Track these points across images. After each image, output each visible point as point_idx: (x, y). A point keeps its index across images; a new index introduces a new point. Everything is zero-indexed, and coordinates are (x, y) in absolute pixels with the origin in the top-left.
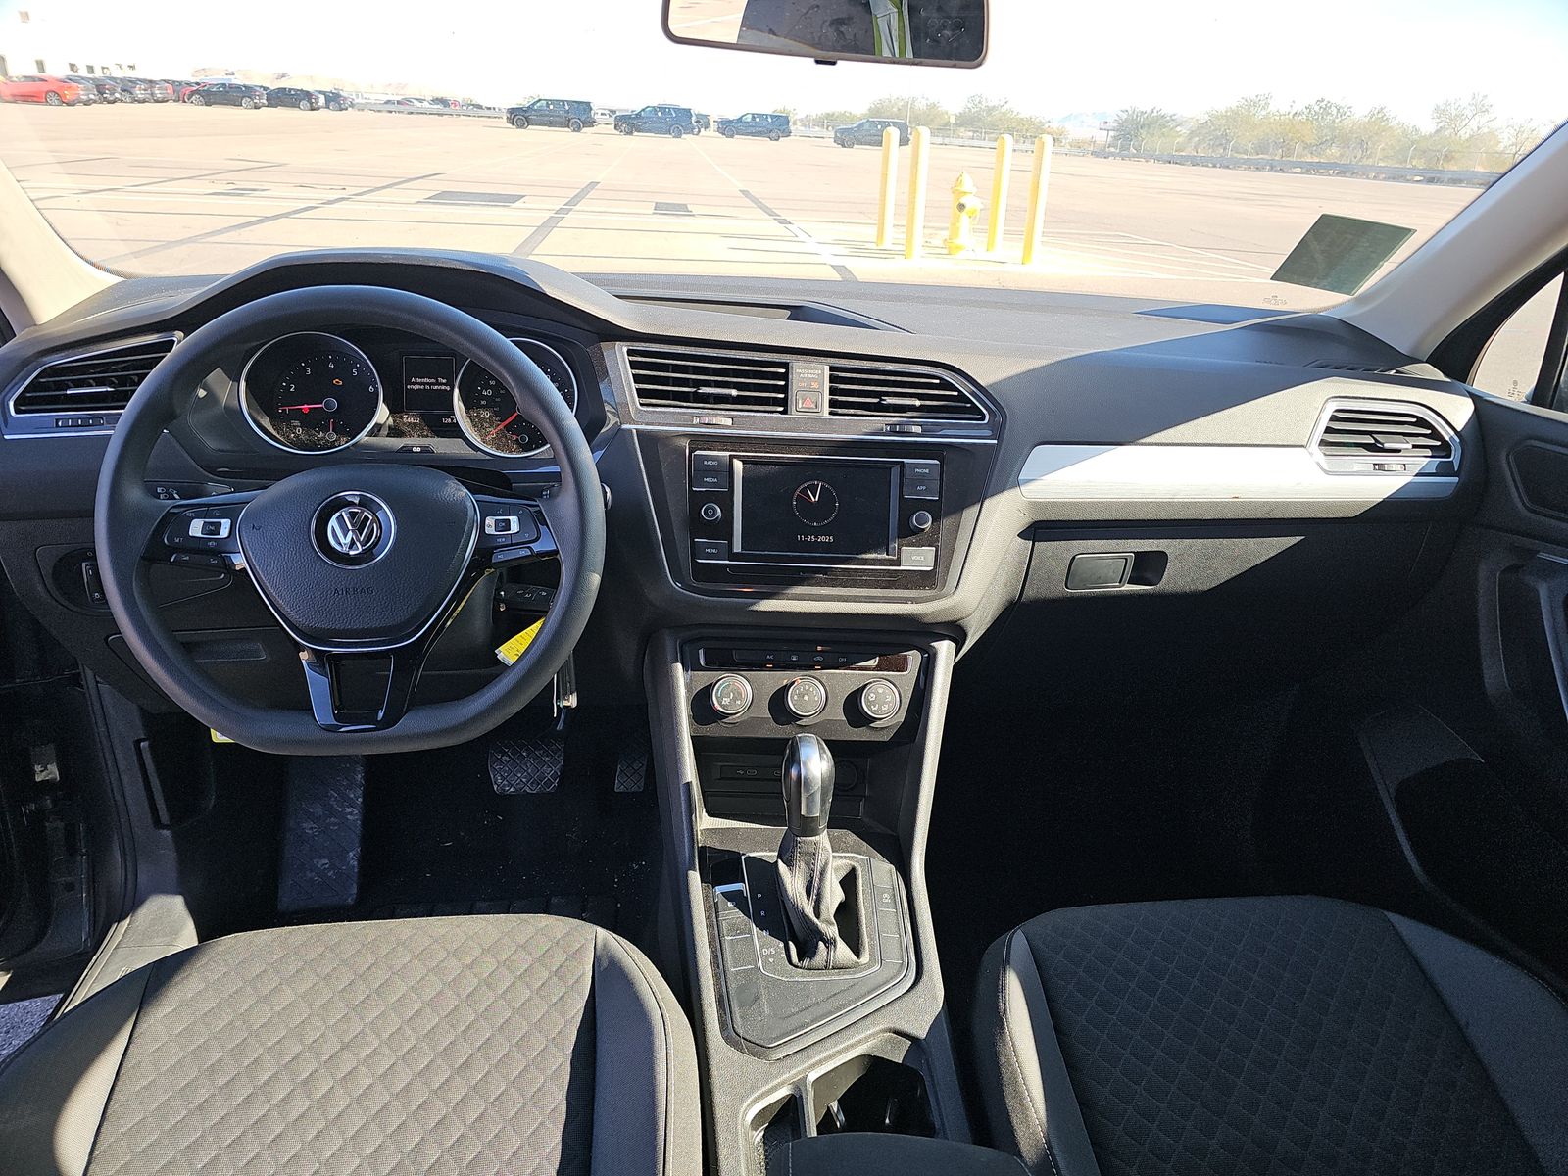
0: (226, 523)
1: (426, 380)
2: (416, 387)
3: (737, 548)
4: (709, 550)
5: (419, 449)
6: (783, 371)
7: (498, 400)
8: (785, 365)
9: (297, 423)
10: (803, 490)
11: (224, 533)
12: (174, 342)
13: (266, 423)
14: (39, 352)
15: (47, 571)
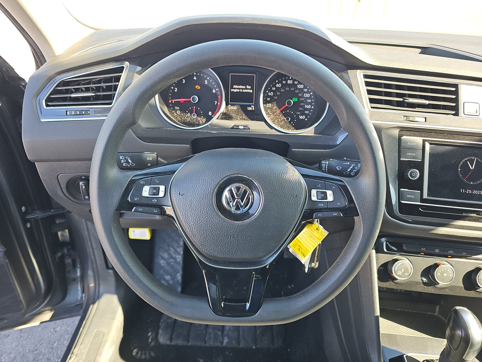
0: (162, 188)
1: (241, 87)
2: (235, 91)
3: (425, 196)
4: (409, 196)
5: (242, 127)
6: (454, 89)
7: (276, 98)
8: (456, 86)
9: (177, 108)
10: (465, 163)
11: (161, 194)
12: (124, 67)
13: (166, 110)
14: (57, 73)
15: (64, 186)
